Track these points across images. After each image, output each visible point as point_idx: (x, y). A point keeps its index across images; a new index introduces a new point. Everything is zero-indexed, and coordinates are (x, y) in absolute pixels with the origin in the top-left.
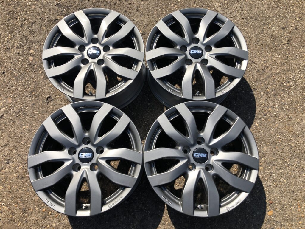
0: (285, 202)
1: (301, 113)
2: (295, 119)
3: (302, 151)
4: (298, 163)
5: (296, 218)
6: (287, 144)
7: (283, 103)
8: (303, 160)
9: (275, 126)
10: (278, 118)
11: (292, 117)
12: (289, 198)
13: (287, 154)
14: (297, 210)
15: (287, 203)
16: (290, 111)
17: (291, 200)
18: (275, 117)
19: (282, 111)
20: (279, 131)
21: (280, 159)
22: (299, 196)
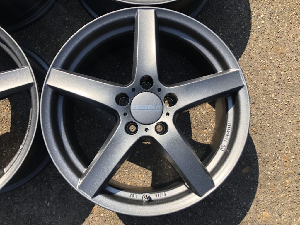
0: (267, 155)
1: (296, 25)
2: (288, 35)
3: (295, 81)
4: (289, 99)
5: (281, 175)
6: (274, 72)
7: (271, 11)
8: (295, 93)
9: (259, 46)
10: (262, 35)
11: (283, 32)
12: (273, 149)
13: (273, 87)
14: (283, 165)
15: (270, 155)
16: (281, 22)
17: (276, 151)
18: (259, 33)
19: (269, 23)
20: (263, 54)
21: (262, 94)
22: (287, 145)
